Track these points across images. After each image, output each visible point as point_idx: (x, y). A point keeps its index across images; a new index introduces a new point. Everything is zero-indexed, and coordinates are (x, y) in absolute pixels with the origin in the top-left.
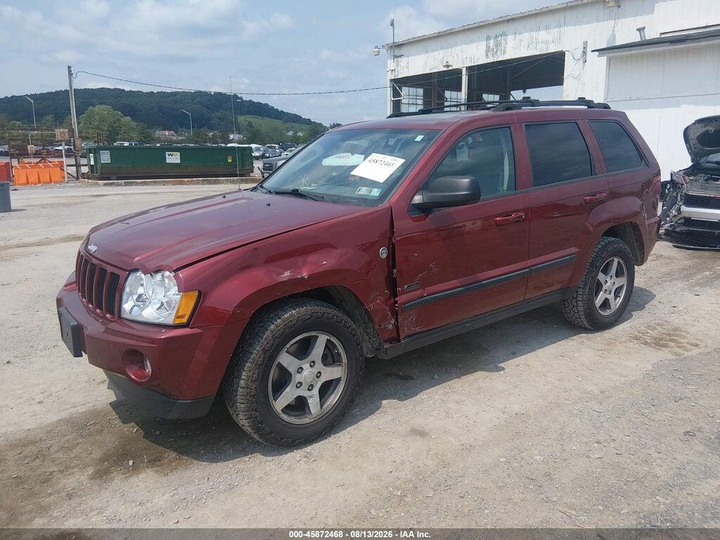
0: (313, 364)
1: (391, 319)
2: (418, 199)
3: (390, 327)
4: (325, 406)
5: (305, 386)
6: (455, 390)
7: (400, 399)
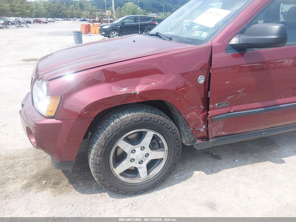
0: (143, 148)
1: (203, 125)
2: (235, 41)
3: (202, 130)
4: (151, 174)
5: (137, 161)
6: (247, 174)
7: (207, 173)
